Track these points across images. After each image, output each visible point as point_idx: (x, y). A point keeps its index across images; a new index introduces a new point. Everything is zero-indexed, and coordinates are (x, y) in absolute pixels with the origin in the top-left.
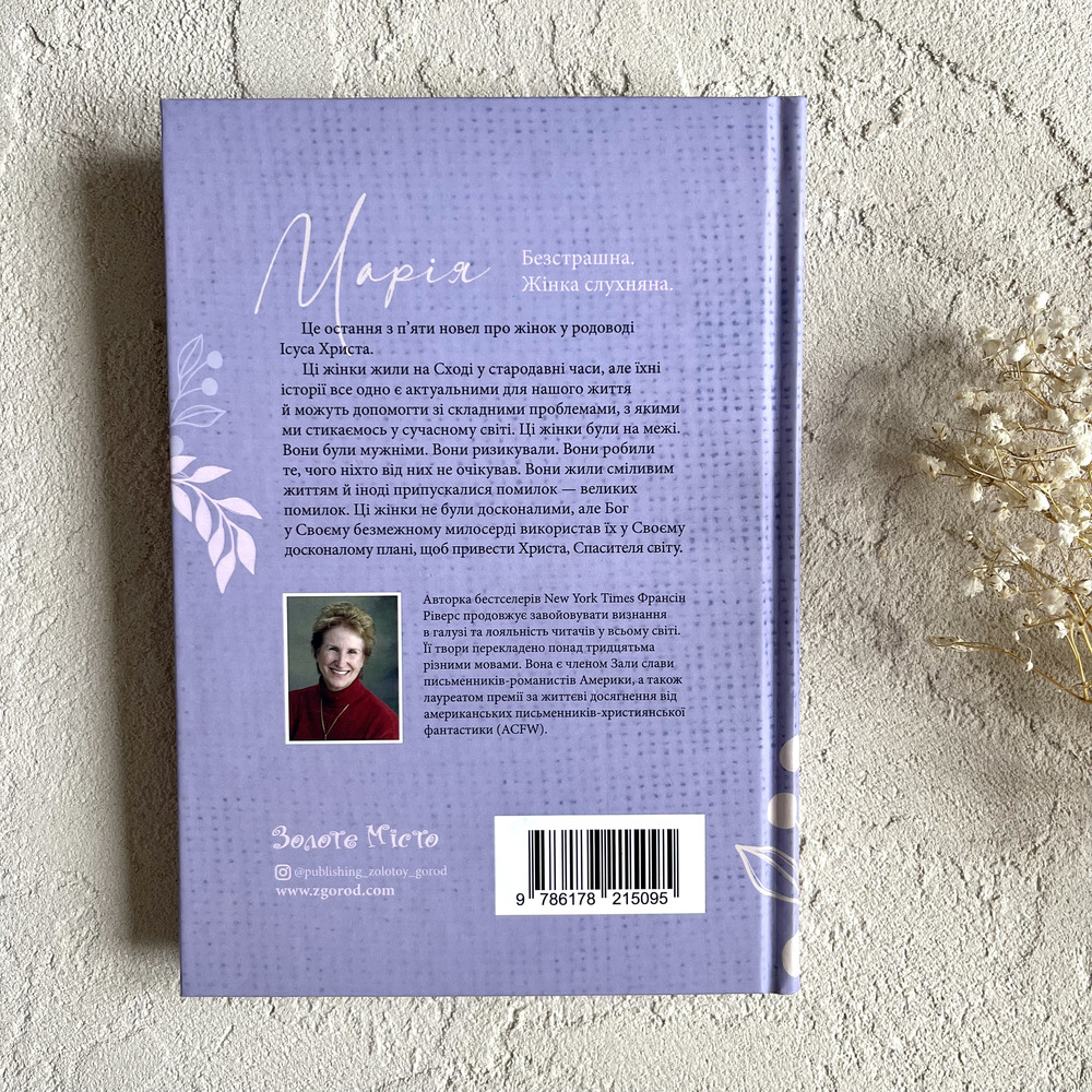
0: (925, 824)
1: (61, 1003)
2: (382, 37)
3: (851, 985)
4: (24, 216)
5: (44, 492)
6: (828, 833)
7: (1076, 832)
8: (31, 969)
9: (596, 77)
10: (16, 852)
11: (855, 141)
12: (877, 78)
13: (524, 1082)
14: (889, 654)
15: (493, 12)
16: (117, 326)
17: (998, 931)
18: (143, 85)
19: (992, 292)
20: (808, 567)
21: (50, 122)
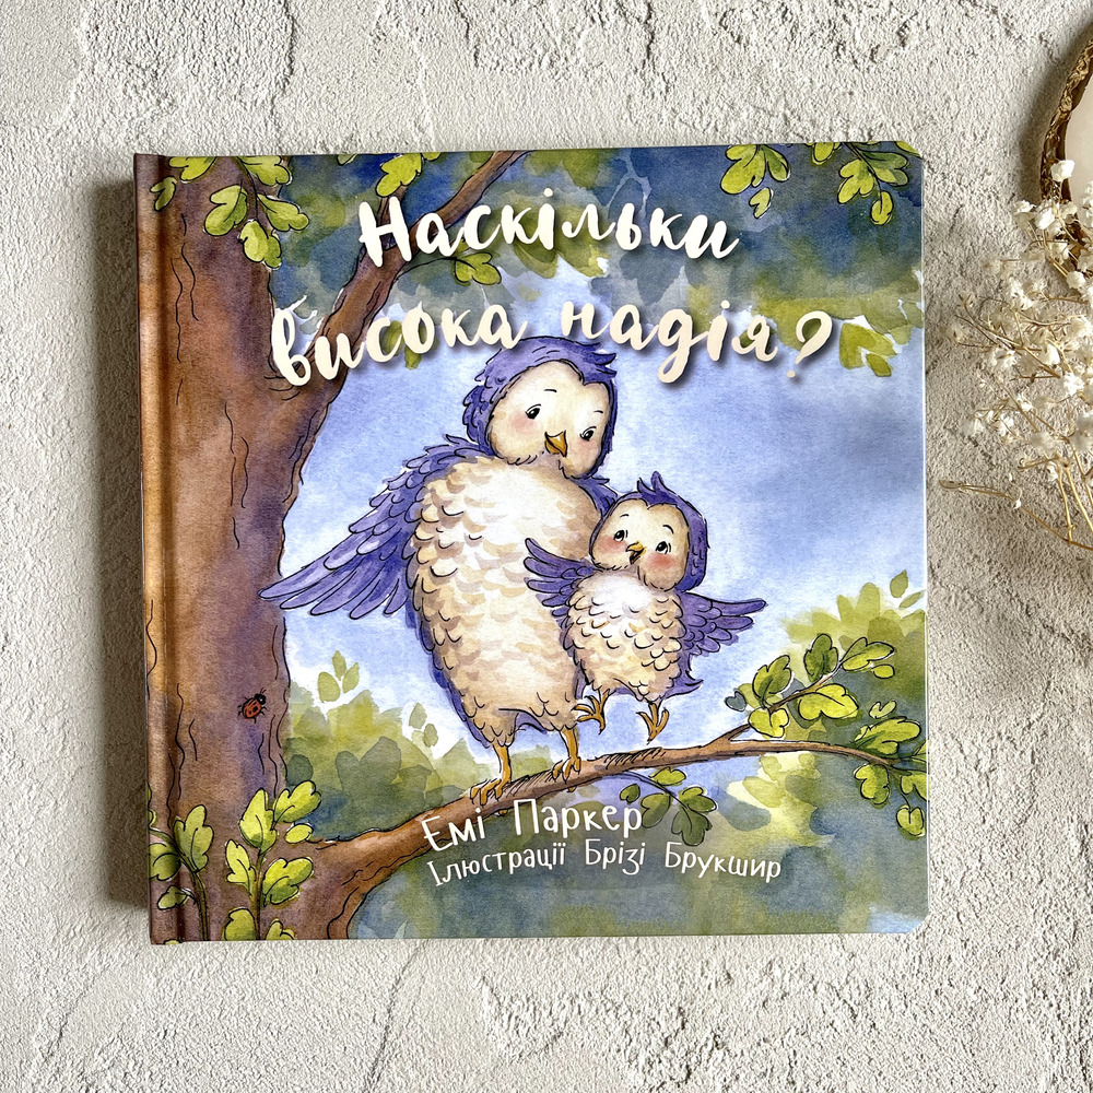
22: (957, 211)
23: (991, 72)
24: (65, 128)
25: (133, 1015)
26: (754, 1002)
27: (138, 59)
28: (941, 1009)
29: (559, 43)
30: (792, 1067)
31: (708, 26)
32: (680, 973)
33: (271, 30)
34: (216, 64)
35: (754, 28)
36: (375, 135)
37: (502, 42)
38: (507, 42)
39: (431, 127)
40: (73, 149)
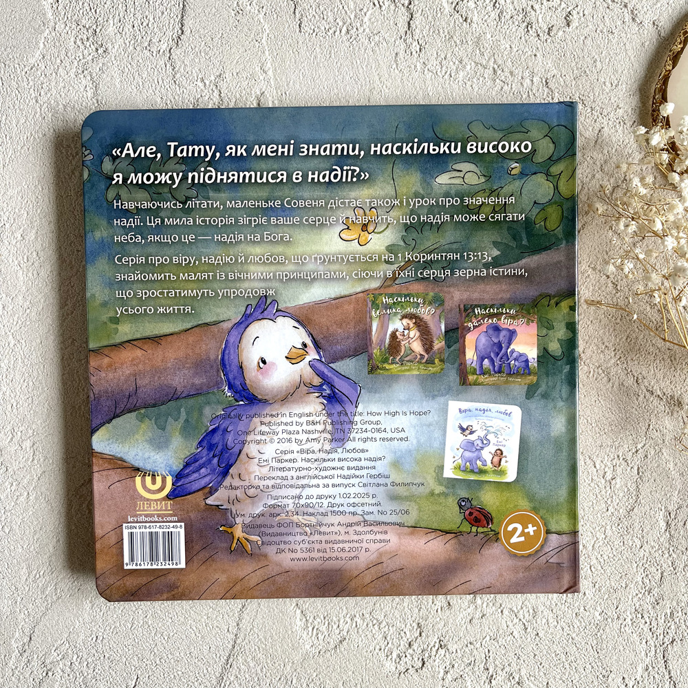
19: (621, 128)
22: (600, 131)
23: (622, 44)
24: (36, 65)
25: (76, 627)
26: (464, 620)
27: (84, 22)
28: (579, 625)
29: (352, 19)
30: (487, 660)
31: (447, 10)
32: (419, 602)
33: (169, 5)
34: (134, 27)
35: (476, 12)
36: (235, 74)
37: (317, 17)
38: (320, 17)
39: (271, 69)
40: (42, 78)
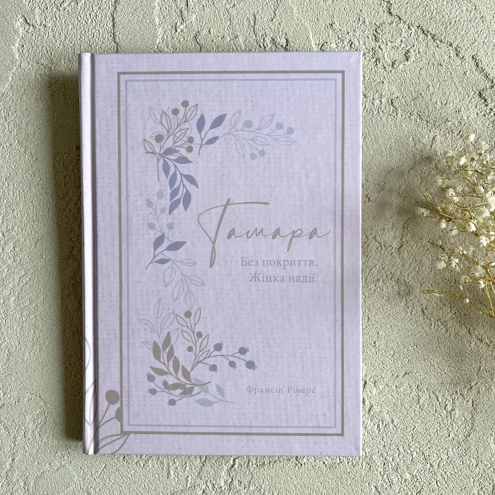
0: (421, 376)
1: (28, 453)
2: (179, 22)
3: (387, 449)
4: (19, 100)
5: (25, 222)
6: (376, 379)
7: (489, 380)
8: (15, 437)
9: (273, 40)
10: (10, 384)
11: (389, 69)
12: (399, 40)
13: (238, 492)
14: (404, 298)
15: (228, 11)
16: (60, 148)
17: (454, 425)
18: (73, 43)
20: (368, 258)
21: (32, 59)
